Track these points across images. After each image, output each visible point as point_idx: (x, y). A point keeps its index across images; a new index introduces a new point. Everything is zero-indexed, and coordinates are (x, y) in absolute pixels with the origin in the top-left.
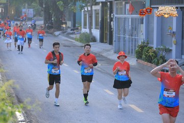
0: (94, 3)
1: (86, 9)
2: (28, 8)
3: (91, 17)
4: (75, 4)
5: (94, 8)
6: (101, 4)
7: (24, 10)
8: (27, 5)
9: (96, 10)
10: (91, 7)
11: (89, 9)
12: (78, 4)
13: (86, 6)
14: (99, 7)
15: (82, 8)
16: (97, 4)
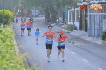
0: (76, 6)
1: (71, 10)
2: (35, 10)
3: (74, 15)
4: (64, 7)
5: (76, 9)
6: (80, 7)
7: (33, 11)
8: (34, 8)
9: (77, 10)
10: (74, 9)
11: (73, 10)
12: (66, 7)
13: (71, 8)
14: (78, 9)
15: (68, 9)
16: (78, 7)
